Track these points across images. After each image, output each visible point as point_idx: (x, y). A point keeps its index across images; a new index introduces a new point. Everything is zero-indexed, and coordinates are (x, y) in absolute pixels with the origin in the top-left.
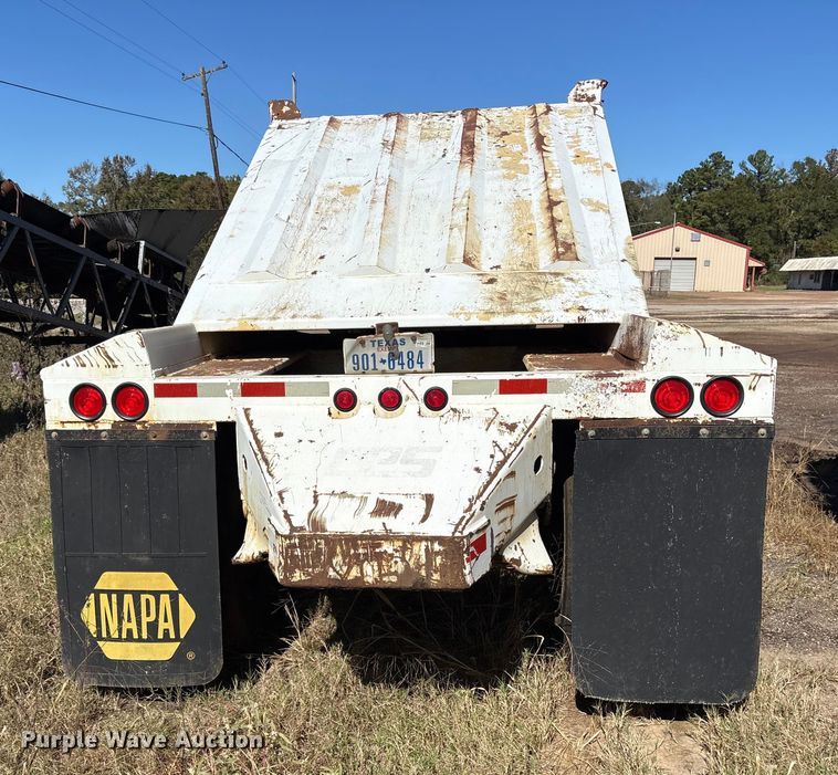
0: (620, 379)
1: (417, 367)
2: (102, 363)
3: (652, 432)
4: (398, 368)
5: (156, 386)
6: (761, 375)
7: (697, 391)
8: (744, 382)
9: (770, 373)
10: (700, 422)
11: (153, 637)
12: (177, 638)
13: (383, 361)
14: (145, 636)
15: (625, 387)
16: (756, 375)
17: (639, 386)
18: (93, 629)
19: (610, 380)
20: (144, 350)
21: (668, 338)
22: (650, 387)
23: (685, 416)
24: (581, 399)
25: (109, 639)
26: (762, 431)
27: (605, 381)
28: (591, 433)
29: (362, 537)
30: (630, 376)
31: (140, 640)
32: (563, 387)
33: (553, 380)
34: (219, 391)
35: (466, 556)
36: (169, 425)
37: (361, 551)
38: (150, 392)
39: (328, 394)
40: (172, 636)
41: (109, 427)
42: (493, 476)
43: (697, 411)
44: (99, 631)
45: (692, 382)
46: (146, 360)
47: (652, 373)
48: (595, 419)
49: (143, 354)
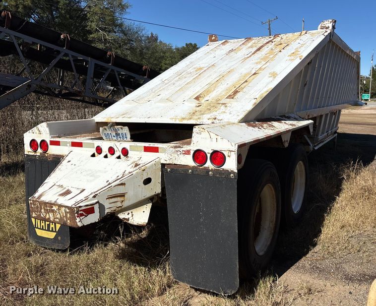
0: (182, 149)
1: (125, 139)
2: (38, 132)
3: (192, 172)
4: (119, 139)
5: (50, 141)
6: (231, 151)
7: (209, 156)
8: (226, 154)
9: (234, 150)
10: (210, 169)
11: (48, 230)
12: (55, 231)
13: (114, 136)
14: (46, 229)
15: (184, 152)
16: (229, 151)
17: (188, 152)
18: (34, 224)
19: (179, 149)
20: (48, 129)
21: (198, 133)
22: (192, 153)
23: (205, 166)
24: (170, 156)
25: (38, 228)
26: (232, 175)
27: (177, 149)
28: (169, 170)
29: (48, 203)
30: (186, 148)
31: (45, 230)
32: (164, 151)
33: (161, 148)
34: (65, 144)
35: (76, 215)
36: (54, 155)
37: (48, 208)
38: (49, 143)
39: (94, 147)
40: (54, 230)
41: (39, 154)
42: (109, 184)
43: (209, 164)
44: (35, 225)
45: (206, 152)
46: (48, 132)
47: (193, 148)
48: (175, 164)
49: (47, 129)
